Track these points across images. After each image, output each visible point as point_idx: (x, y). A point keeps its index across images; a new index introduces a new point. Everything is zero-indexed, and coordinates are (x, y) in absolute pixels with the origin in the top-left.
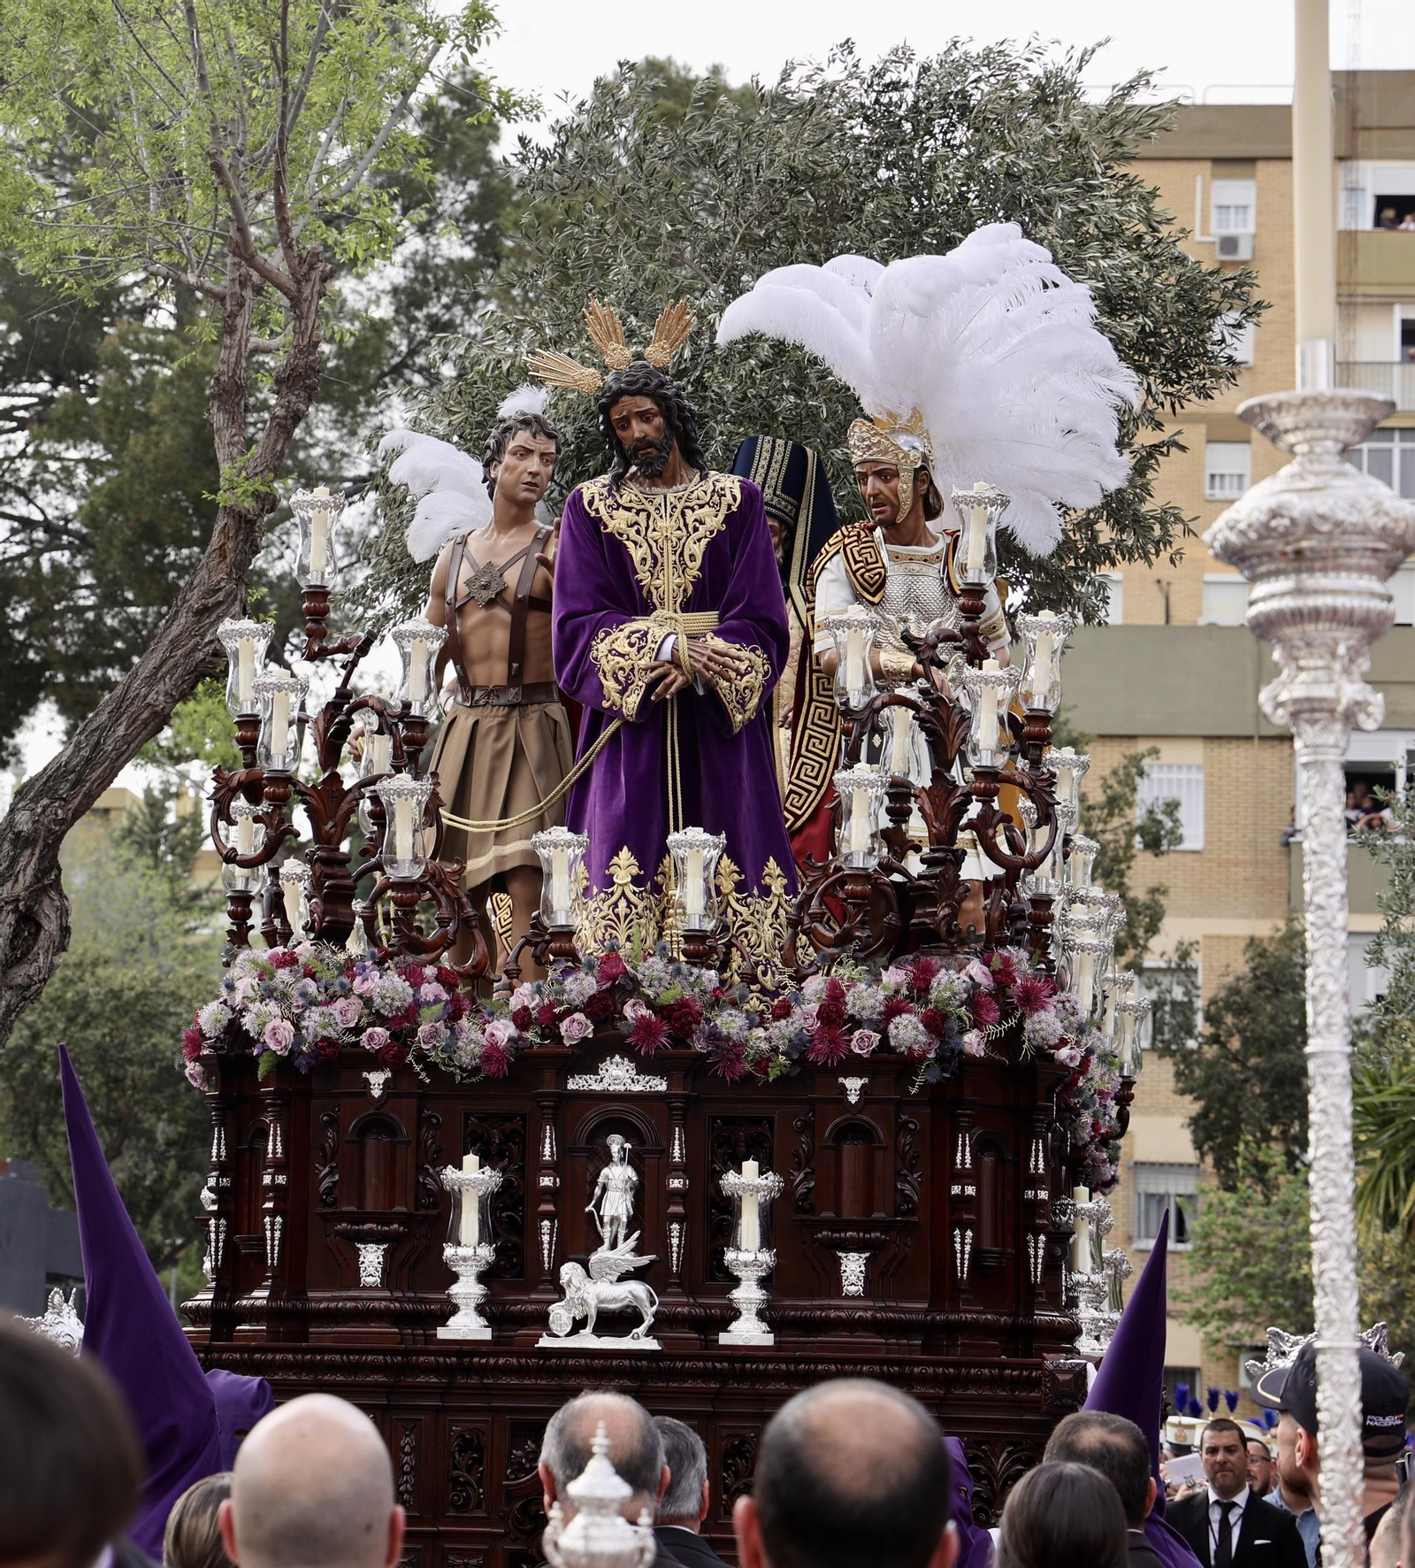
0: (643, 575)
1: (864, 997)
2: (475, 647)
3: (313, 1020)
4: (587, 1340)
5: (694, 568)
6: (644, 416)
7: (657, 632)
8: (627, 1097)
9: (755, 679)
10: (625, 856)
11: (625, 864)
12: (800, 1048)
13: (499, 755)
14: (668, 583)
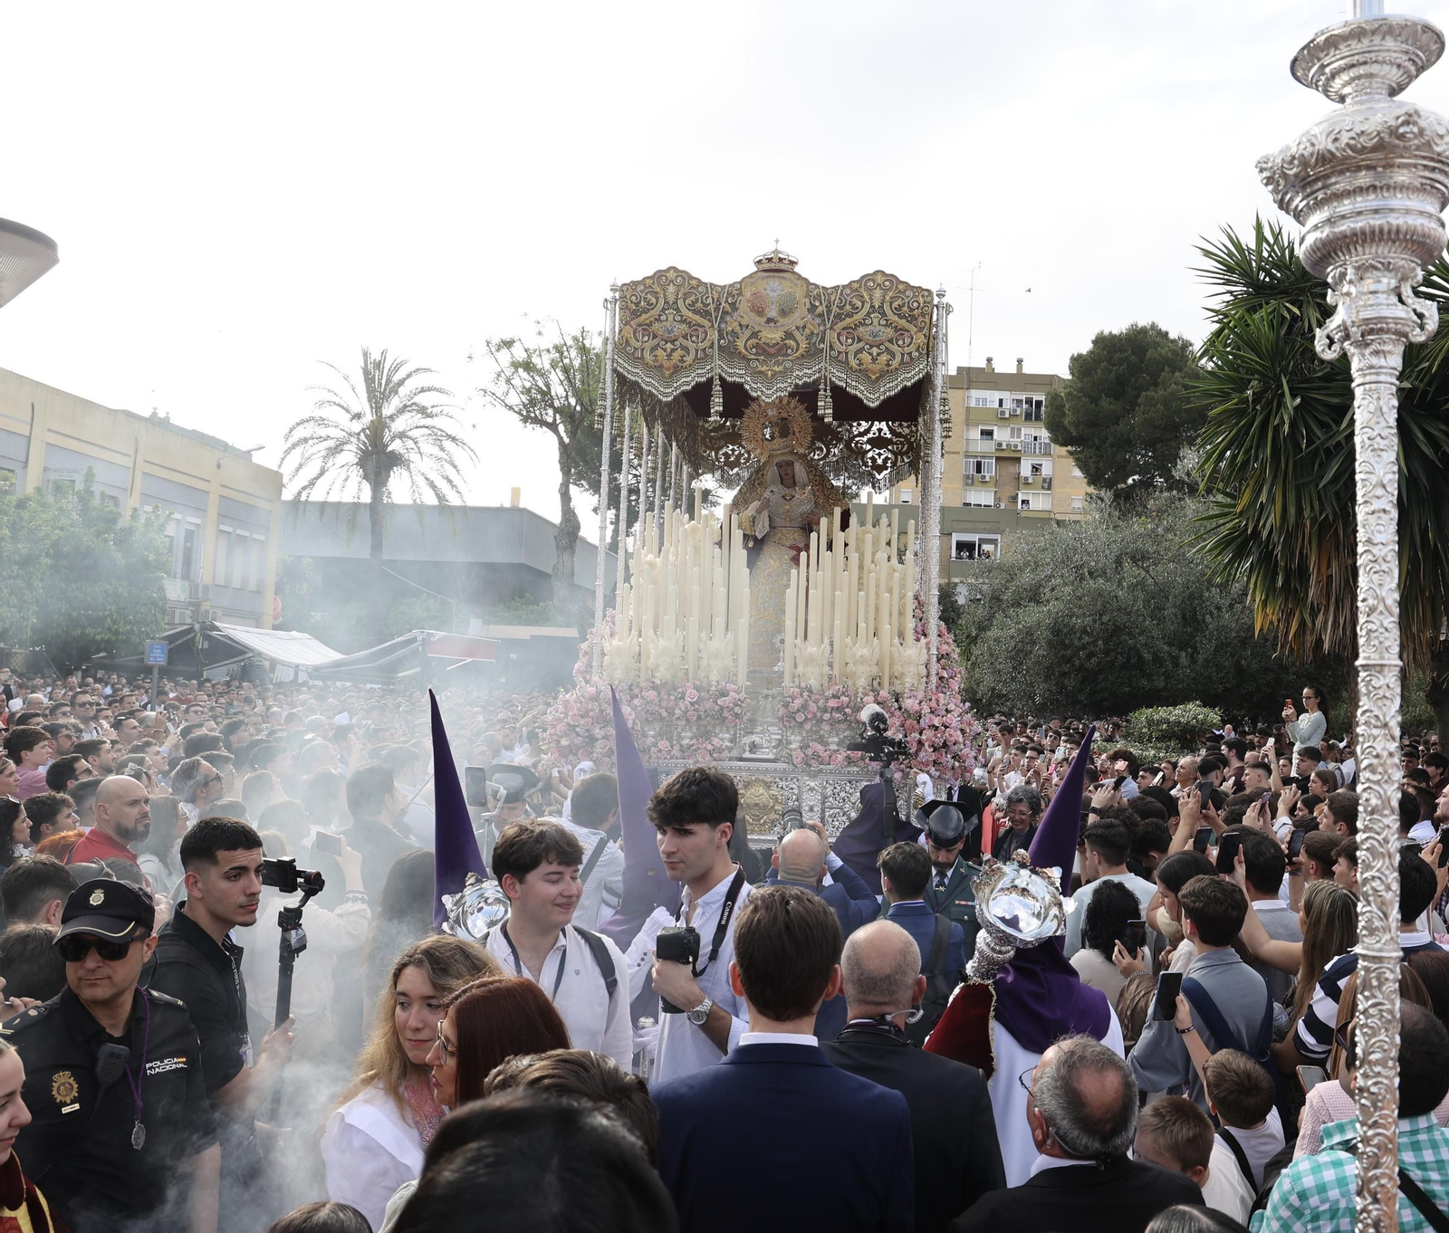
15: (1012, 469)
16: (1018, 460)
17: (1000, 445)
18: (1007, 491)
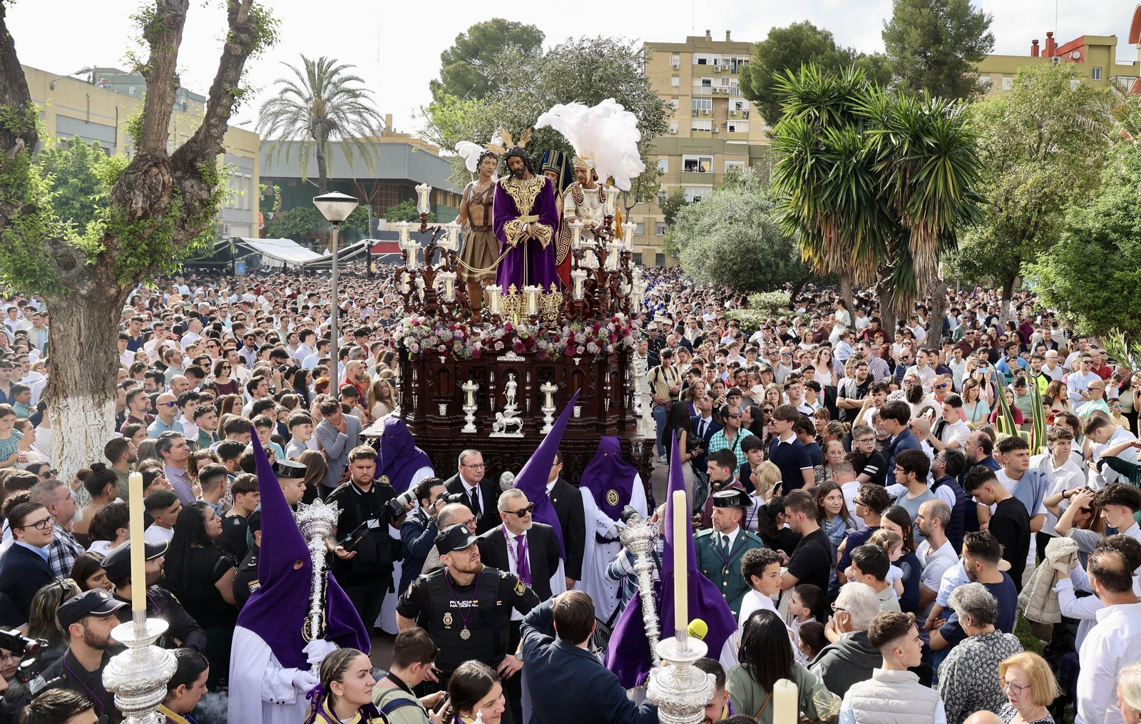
0: (518, 205)
1: (580, 338)
2: (474, 216)
3: (424, 344)
4: (503, 435)
5: (532, 204)
6: (518, 162)
7: (522, 223)
8: (514, 363)
9: (549, 235)
10: (513, 286)
11: (513, 288)
12: (562, 351)
13: (481, 245)
14: (525, 208)
15: (723, 106)
16: (727, 99)
17: (715, 90)
18: (720, 121)
